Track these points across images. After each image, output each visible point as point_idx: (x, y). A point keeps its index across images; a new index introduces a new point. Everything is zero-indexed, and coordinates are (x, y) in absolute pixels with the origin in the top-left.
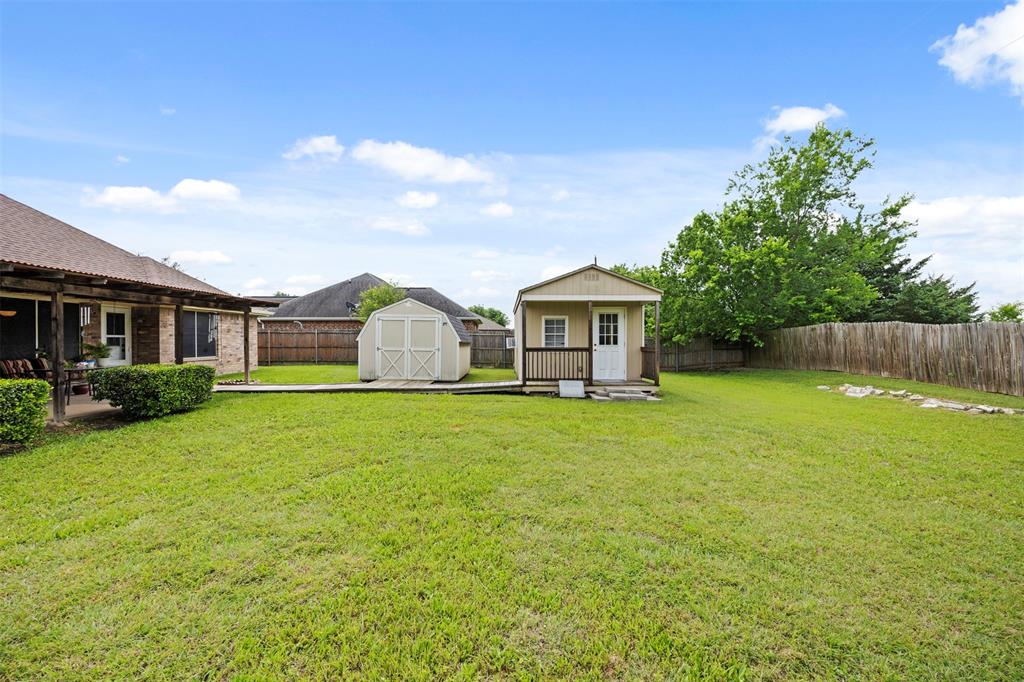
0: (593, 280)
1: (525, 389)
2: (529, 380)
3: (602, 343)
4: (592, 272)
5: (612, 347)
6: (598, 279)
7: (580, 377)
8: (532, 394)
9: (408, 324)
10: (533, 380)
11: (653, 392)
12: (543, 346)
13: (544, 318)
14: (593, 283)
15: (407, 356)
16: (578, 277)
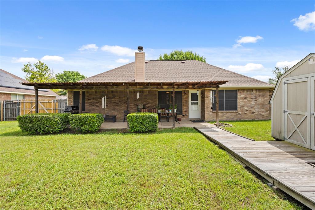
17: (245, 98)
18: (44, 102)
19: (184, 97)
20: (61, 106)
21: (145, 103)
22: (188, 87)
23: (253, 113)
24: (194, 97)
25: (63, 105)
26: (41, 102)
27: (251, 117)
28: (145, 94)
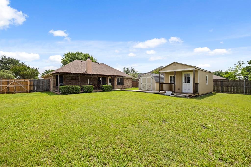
0: (175, 66)
1: (160, 93)
2: (161, 91)
3: (185, 82)
4: (175, 64)
5: (188, 83)
6: (176, 65)
7: (171, 90)
8: (161, 94)
9: (146, 79)
10: (162, 91)
11: (192, 96)
12: (170, 83)
13: (170, 76)
14: (175, 67)
15: (146, 85)
16: (171, 66)
17: (126, 81)
18: (20, 81)
19: (107, 80)
20: (35, 83)
21: (92, 82)
22: (108, 77)
23: (128, 86)
24: (110, 80)
25: (37, 83)
26: (18, 80)
27: (127, 87)
28: (92, 78)
